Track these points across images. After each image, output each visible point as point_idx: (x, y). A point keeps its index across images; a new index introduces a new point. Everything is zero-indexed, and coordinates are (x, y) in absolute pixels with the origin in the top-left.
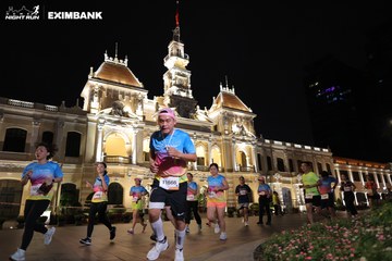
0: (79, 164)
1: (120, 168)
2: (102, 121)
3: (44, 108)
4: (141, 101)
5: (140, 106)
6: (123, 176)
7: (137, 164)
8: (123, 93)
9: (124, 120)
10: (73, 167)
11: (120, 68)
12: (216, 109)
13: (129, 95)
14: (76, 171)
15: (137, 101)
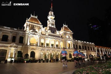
0: (23, 45)
1: (34, 47)
2: (29, 33)
3: (13, 29)
4: (41, 28)
5: (40, 30)
6: (35, 49)
7: (39, 46)
8: (36, 26)
9: (36, 33)
10: (21, 46)
11: (35, 19)
12: (62, 31)
13: (37, 26)
14: (22, 47)
15: (40, 28)
